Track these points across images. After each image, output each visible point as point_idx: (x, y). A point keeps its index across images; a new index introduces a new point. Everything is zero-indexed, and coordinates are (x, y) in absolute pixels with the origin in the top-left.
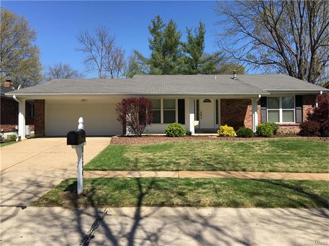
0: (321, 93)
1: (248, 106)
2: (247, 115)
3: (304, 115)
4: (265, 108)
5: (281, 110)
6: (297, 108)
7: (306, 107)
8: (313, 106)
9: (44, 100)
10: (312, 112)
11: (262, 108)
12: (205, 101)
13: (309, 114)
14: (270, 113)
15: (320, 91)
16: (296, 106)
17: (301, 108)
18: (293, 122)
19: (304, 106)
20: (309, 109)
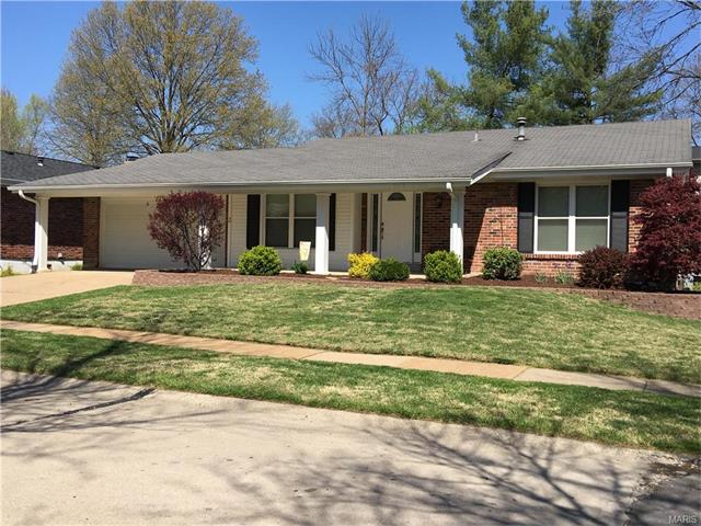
0: (669, 172)
1: (487, 210)
2: (483, 230)
3: (631, 234)
4: (530, 214)
5: (572, 220)
6: (615, 214)
9: (99, 198)
11: (522, 214)
12: (392, 198)
14: (543, 227)
15: (665, 169)
16: (612, 210)
17: (624, 214)
19: (631, 208)
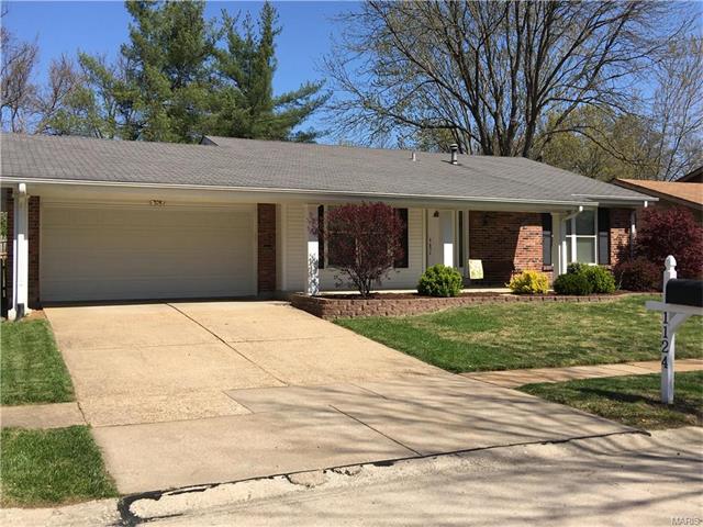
0: (646, 205)
2: (518, 246)
3: (612, 249)
5: (574, 237)
6: (601, 233)
7: (616, 233)
8: (626, 232)
9: (39, 197)
10: (625, 242)
11: (545, 233)
13: (620, 247)
15: (644, 202)
16: (600, 230)
17: (606, 234)
18: (594, 262)
19: (612, 230)
20: (620, 238)
